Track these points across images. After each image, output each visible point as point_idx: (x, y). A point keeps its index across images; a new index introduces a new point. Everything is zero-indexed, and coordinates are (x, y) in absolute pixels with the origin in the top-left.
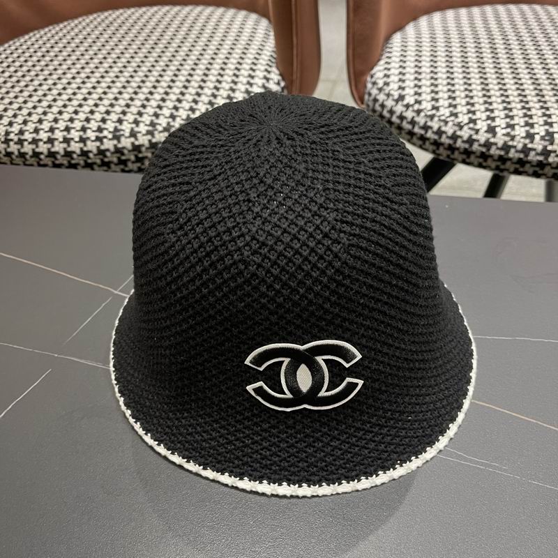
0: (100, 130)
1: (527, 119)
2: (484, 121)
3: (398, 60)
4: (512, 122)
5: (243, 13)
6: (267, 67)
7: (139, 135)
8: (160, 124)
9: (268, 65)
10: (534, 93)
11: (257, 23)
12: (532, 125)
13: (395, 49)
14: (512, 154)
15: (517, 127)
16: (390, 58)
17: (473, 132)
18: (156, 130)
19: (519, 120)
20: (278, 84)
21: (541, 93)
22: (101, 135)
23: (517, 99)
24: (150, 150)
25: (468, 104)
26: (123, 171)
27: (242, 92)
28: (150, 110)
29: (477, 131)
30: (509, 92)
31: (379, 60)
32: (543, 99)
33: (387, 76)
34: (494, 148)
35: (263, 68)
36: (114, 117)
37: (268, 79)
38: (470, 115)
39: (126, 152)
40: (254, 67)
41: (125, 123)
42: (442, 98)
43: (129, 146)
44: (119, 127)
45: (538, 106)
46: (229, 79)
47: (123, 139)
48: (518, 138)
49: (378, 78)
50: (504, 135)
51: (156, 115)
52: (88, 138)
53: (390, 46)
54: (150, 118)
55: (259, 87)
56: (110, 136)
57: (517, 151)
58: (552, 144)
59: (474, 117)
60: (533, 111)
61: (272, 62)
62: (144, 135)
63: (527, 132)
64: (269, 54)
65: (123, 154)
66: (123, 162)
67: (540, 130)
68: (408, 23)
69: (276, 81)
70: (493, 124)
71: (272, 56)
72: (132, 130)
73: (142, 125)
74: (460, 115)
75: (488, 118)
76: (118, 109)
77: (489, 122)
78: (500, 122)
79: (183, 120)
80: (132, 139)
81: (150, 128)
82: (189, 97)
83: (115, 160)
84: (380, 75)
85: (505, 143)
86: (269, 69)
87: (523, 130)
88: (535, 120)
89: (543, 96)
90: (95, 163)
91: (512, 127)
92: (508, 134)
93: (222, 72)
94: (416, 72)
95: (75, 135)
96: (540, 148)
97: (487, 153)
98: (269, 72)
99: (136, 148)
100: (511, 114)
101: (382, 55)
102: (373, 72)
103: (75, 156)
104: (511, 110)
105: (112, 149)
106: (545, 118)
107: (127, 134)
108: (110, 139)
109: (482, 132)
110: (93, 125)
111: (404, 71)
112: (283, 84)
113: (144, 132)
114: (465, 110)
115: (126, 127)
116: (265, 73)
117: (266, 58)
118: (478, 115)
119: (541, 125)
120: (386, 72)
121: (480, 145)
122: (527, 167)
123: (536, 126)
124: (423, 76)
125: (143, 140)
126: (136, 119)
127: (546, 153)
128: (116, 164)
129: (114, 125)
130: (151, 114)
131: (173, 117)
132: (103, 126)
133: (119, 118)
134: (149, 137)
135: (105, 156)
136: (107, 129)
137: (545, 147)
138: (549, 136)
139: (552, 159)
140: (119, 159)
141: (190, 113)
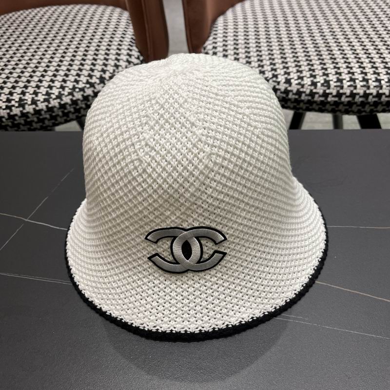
0: (9, 101)
1: (311, 72)
2: (282, 75)
3: (221, 36)
4: (302, 75)
5: (110, 8)
6: (129, 47)
7: (38, 102)
8: (53, 94)
9: (130, 45)
10: (315, 54)
11: (121, 15)
12: (315, 77)
13: (219, 28)
14: (303, 97)
15: (305, 78)
16: (216, 34)
17: (276, 84)
18: (51, 98)
19: (306, 74)
20: (138, 58)
21: (320, 54)
22: (10, 104)
23: (304, 59)
24: (47, 113)
25: (271, 64)
26: (30, 130)
27: (112, 66)
28: (45, 84)
29: (279, 83)
30: (299, 54)
31: (209, 37)
32: (321, 58)
33: (215, 48)
34: (291, 94)
35: (126, 48)
36: (19, 90)
37: (130, 56)
38: (273, 72)
39: (30, 115)
40: (120, 47)
41: (27, 94)
42: (253, 61)
43: (32, 111)
44: (23, 98)
45: (318, 62)
46: (102, 57)
47: (27, 106)
48: (306, 86)
49: (209, 50)
50: (296, 84)
51: (50, 87)
53: (216, 26)
54: (45, 90)
55: (124, 61)
56: (17, 105)
57: (306, 95)
58: (329, 88)
59: (276, 73)
60: (315, 67)
61: (133, 43)
62: (42, 102)
63: (312, 81)
64: (130, 37)
65: (28, 117)
66: (28, 123)
67: (320, 79)
68: (227, 9)
69: (136, 56)
70: (289, 77)
71: (132, 38)
72: (33, 99)
73: (40, 95)
74: (266, 72)
75: (286, 73)
76: (21, 84)
77: (286, 76)
78: (294, 76)
79: (70, 89)
80: (34, 106)
81: (46, 97)
82: (73, 72)
83: (23, 122)
84: (210, 47)
85: (298, 90)
86: (131, 48)
87: (309, 80)
88: (317, 72)
89: (321, 55)
90: (8, 125)
91: (301, 78)
92: (299, 84)
93: (97, 53)
94: (235, 44)
96: (321, 92)
97: (287, 98)
98: (131, 50)
99: (37, 112)
100: (300, 69)
101: (210, 33)
102: (205, 45)
104: (300, 66)
105: (19, 114)
106: (323, 71)
107: (29, 102)
108: (17, 107)
109: (282, 83)
111: (226, 44)
112: (141, 58)
113: (42, 100)
114: (269, 68)
115: (28, 98)
116: (128, 51)
117: (128, 40)
118: (279, 71)
119: (321, 76)
120: (214, 45)
121: (281, 93)
122: (314, 106)
123: (317, 77)
124: (240, 46)
125: (42, 106)
126: (35, 91)
127: (325, 95)
128: (23, 125)
129: (19, 96)
130: (46, 86)
131: (63, 87)
132: (11, 98)
133: (23, 91)
134: (46, 103)
135: (15, 120)
136: (14, 100)
137: (325, 91)
138: (327, 83)
139: (330, 99)
140: (25, 121)
141: (75, 84)
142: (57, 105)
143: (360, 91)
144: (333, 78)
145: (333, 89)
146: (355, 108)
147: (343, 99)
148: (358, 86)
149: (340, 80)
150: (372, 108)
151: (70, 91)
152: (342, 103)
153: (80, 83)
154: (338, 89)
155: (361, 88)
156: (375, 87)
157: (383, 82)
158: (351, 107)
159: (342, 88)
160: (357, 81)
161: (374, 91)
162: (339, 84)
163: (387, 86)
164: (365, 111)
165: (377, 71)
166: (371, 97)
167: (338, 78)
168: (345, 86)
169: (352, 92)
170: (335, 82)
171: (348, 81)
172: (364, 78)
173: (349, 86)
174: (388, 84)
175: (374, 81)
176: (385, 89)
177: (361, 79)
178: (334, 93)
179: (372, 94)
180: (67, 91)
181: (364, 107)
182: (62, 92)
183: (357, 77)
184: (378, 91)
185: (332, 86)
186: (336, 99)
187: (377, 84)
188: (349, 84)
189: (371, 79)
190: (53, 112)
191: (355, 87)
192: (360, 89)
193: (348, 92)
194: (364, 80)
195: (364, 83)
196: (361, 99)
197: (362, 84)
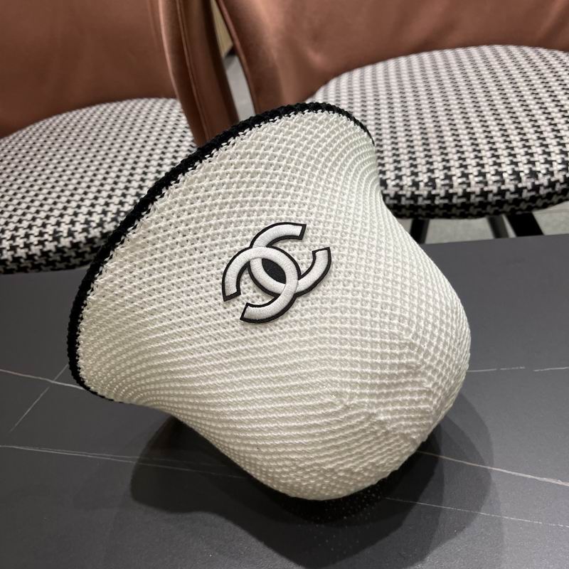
0: (41, 234)
1: (412, 169)
4: (400, 174)
7: (76, 234)
8: (93, 221)
10: (420, 143)
12: (416, 174)
14: (404, 201)
15: (404, 178)
18: (91, 227)
19: (406, 171)
21: (427, 142)
22: (42, 239)
23: (406, 151)
24: (87, 245)
26: (68, 268)
28: (84, 210)
30: (400, 145)
32: (428, 148)
36: (53, 220)
39: (66, 250)
41: (63, 225)
43: (68, 245)
44: (58, 229)
45: (423, 155)
47: (62, 240)
48: (406, 187)
50: (394, 186)
51: (90, 213)
52: (31, 244)
56: (50, 239)
57: (407, 199)
58: (435, 188)
60: (419, 161)
62: (80, 233)
63: (413, 181)
65: (64, 252)
66: (64, 259)
67: (423, 178)
70: (384, 178)
72: (69, 230)
73: (77, 224)
75: (381, 172)
76: (56, 213)
77: (381, 176)
78: (390, 175)
79: (113, 214)
80: (70, 239)
81: (85, 226)
82: (118, 192)
83: (58, 258)
85: (396, 193)
87: (409, 179)
88: (419, 168)
89: (428, 145)
90: (41, 264)
91: (399, 177)
92: (397, 185)
93: (148, 164)
95: (20, 242)
96: (425, 193)
99: (75, 246)
100: (399, 166)
103: (22, 260)
104: (399, 162)
105: (54, 249)
106: (428, 166)
107: (65, 235)
110: (35, 231)
113: (80, 230)
115: (64, 229)
119: (424, 173)
123: (420, 174)
125: (80, 237)
126: (72, 220)
127: (431, 197)
128: (60, 262)
129: (53, 228)
130: (85, 213)
131: (105, 213)
132: (44, 230)
133: (58, 221)
134: (85, 234)
135: (49, 257)
136: (47, 233)
137: (430, 192)
138: (432, 182)
139: (437, 202)
140: (61, 257)
141: (120, 206)
142: (98, 235)
144: (439, 174)
145: (441, 189)
147: (455, 200)
148: (473, 183)
149: (448, 177)
151: (113, 216)
152: (455, 205)
153: (126, 205)
154: (447, 188)
155: (477, 185)
156: (495, 182)
158: (468, 210)
159: (451, 186)
160: (471, 177)
161: (494, 188)
162: (447, 182)
163: (511, 180)
165: (498, 161)
166: (490, 195)
167: (446, 174)
168: (456, 184)
169: (465, 190)
170: (443, 180)
171: (459, 177)
172: (479, 171)
173: (460, 184)
174: (512, 177)
175: (493, 175)
176: (509, 184)
177: (476, 173)
178: (442, 193)
179: (491, 192)
180: (110, 216)
182: (104, 219)
183: (470, 171)
184: (499, 188)
185: (439, 186)
186: (446, 201)
187: (497, 178)
188: (460, 180)
189: (489, 172)
190: (94, 243)
191: (469, 185)
192: (475, 187)
193: (460, 191)
194: (480, 174)
195: (481, 178)
196: (478, 199)
197: (477, 179)
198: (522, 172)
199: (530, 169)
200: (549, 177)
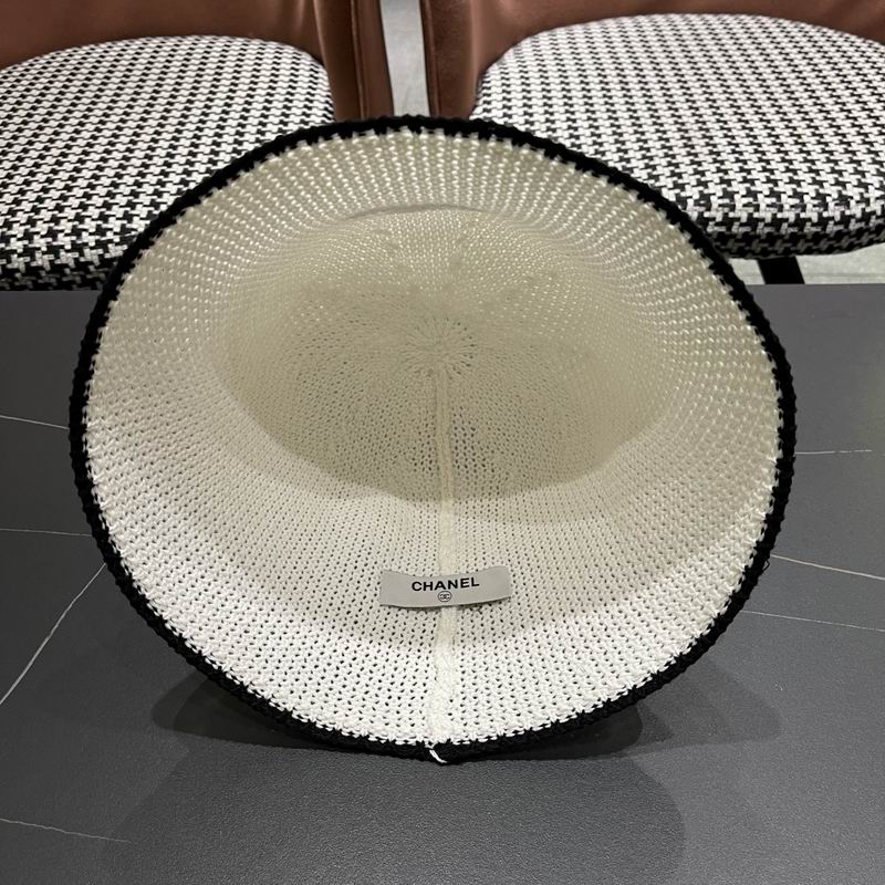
0: (100, 231)
1: (675, 179)
5: (273, 46)
10: (680, 143)
11: (296, 61)
12: (682, 187)
13: (494, 89)
19: (666, 181)
21: (690, 143)
22: (104, 239)
23: (661, 153)
28: (168, 199)
30: (650, 144)
32: (693, 151)
36: (118, 211)
41: (136, 219)
44: (128, 226)
45: (687, 160)
52: (86, 244)
53: (487, 85)
56: (117, 239)
58: (709, 209)
60: (683, 168)
63: (678, 196)
67: (693, 193)
68: (506, 50)
71: (326, 109)
76: (121, 200)
88: (686, 179)
89: (692, 147)
90: (98, 279)
95: (64, 241)
96: (695, 215)
100: (655, 173)
101: (477, 99)
103: (67, 271)
104: (654, 167)
106: (698, 176)
110: (90, 225)
115: (138, 225)
119: (694, 186)
123: (687, 187)
127: (703, 221)
129: (119, 223)
132: (104, 226)
133: (126, 212)
136: (111, 229)
137: (701, 214)
138: (705, 200)
139: (711, 229)
143: (766, 214)
144: (715, 189)
145: (717, 211)
146: (757, 247)
147: (735, 229)
148: (763, 206)
149: (729, 195)
150: (789, 245)
152: (734, 236)
154: (726, 210)
155: (768, 209)
156: (792, 206)
157: (806, 198)
158: (749, 244)
159: (733, 208)
160: (760, 196)
161: (791, 216)
162: (726, 201)
163: (814, 206)
164: (775, 252)
165: (796, 178)
166: (785, 225)
167: (724, 190)
168: (739, 205)
169: (750, 215)
170: (720, 198)
171: (743, 196)
172: (772, 190)
173: (745, 206)
174: (816, 202)
175: (790, 197)
176: (812, 211)
177: (767, 193)
178: (719, 218)
179: (787, 220)
181: (772, 244)
183: (759, 189)
184: (798, 215)
185: (715, 206)
186: (723, 229)
187: (796, 201)
188: (745, 201)
189: (784, 193)
191: (757, 208)
192: (765, 211)
193: (744, 217)
194: (773, 194)
195: (773, 200)
196: (767, 230)
197: (769, 201)
198: (829, 195)
199: (840, 192)
200: (863, 205)
